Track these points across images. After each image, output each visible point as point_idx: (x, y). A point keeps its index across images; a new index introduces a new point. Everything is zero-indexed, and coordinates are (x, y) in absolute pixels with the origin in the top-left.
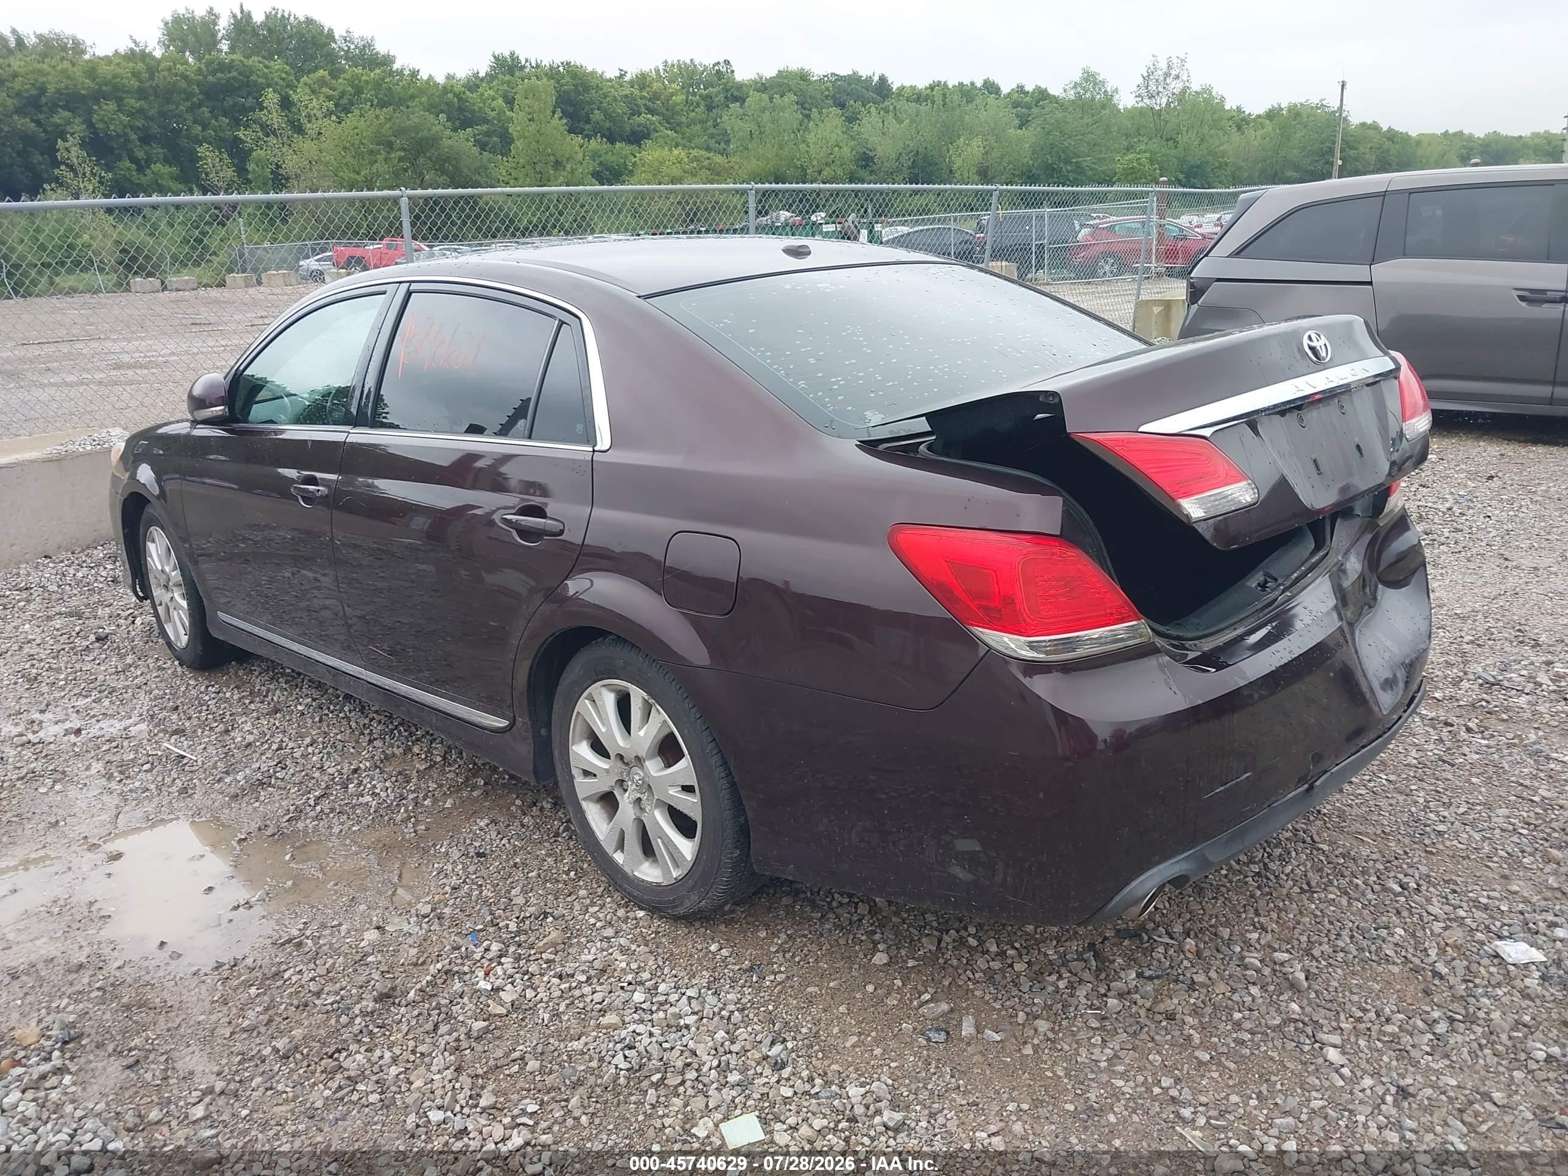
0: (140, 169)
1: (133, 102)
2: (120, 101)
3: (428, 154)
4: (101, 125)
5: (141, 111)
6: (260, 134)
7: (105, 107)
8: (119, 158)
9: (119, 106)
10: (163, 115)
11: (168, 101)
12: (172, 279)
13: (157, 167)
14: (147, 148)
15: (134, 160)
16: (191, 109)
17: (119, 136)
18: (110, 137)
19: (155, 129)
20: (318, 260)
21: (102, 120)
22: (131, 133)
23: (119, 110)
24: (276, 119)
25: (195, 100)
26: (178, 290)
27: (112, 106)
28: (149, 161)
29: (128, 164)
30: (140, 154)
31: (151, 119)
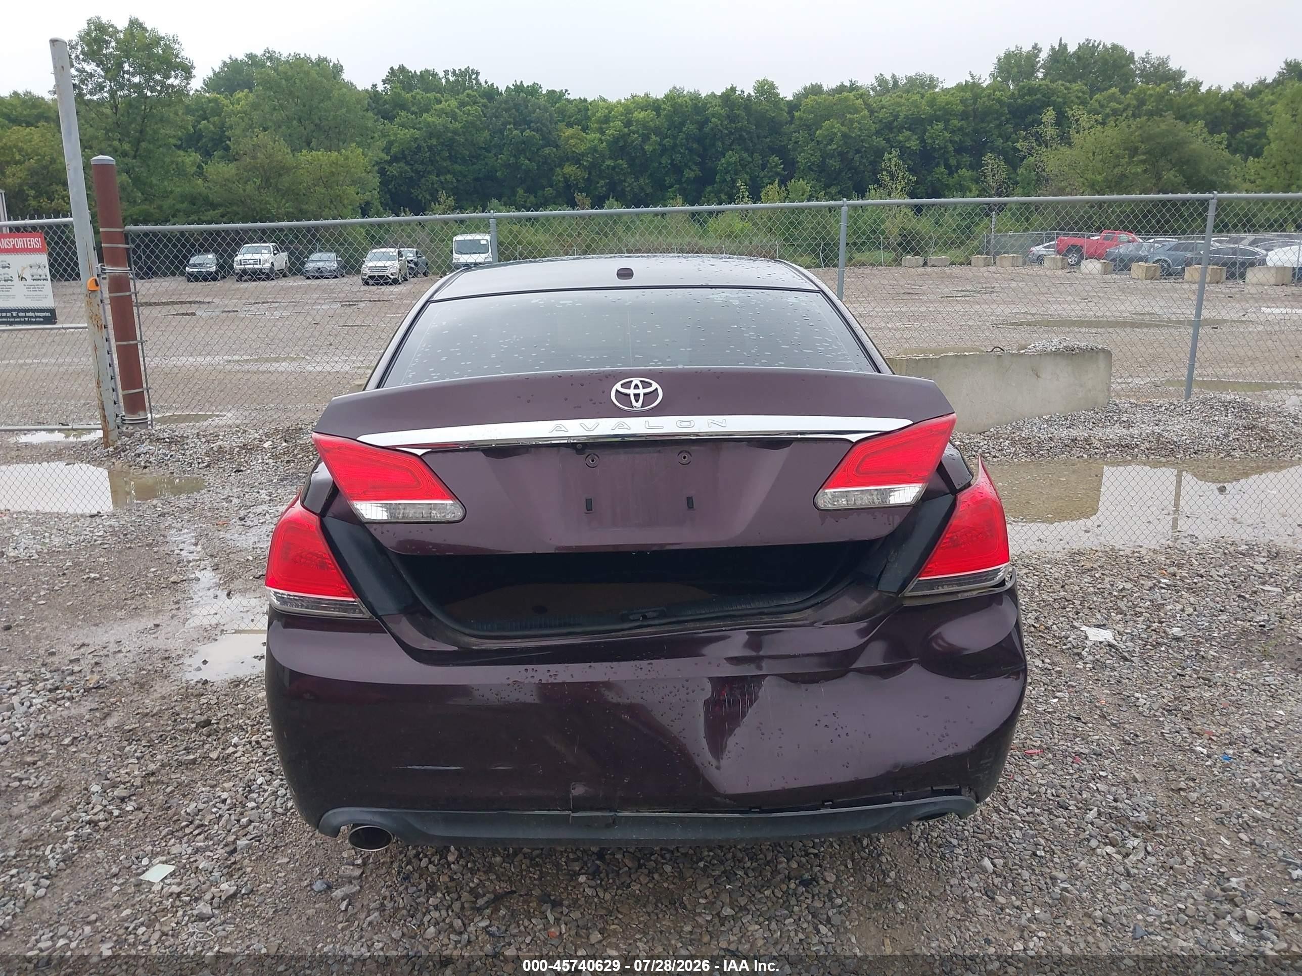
0: (951, 174)
1: (956, 122)
2: (947, 122)
3: (1169, 157)
4: (929, 141)
5: (961, 129)
6: (1034, 144)
7: (935, 127)
8: (938, 165)
9: (945, 126)
10: (975, 131)
11: (983, 121)
12: (933, 258)
13: (963, 172)
14: (959, 157)
15: (947, 166)
16: (999, 126)
17: (941, 148)
18: (934, 149)
19: (969, 143)
20: (1045, 247)
21: (931, 137)
22: (950, 145)
23: (945, 129)
24: (1050, 132)
25: (1003, 118)
26: (933, 266)
27: (941, 126)
28: (958, 167)
29: (942, 169)
30: (953, 162)
31: (967, 134)
